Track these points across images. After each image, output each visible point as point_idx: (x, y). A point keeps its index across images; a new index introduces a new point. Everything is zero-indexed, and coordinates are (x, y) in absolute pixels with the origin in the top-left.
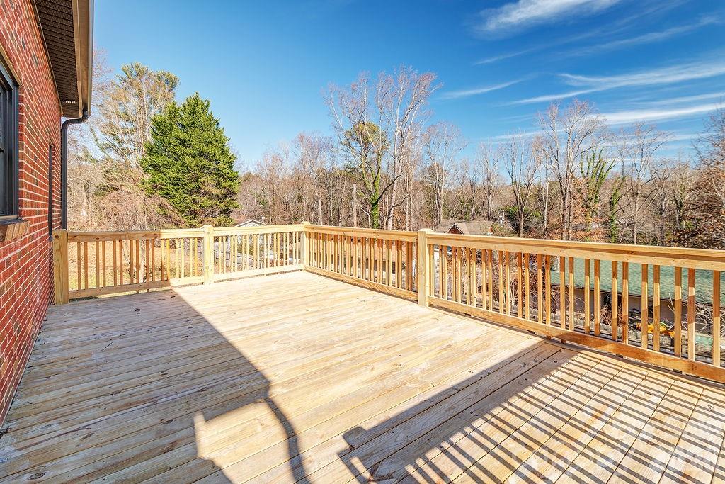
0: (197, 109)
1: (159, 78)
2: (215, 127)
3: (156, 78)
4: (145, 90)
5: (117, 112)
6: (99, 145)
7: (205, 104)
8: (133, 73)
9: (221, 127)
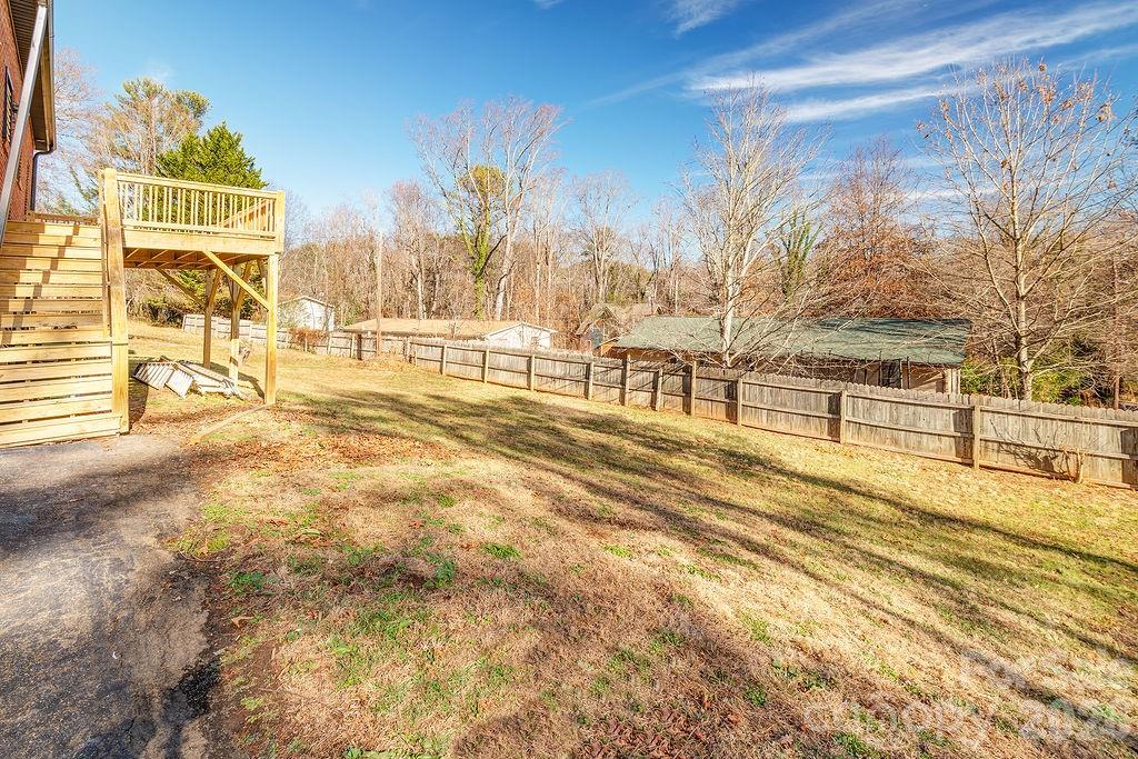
0: (222, 144)
1: (179, 100)
2: (248, 168)
3: (174, 100)
4: (156, 115)
5: (112, 145)
6: (81, 191)
7: (235, 138)
8: (141, 92)
9: (256, 168)
